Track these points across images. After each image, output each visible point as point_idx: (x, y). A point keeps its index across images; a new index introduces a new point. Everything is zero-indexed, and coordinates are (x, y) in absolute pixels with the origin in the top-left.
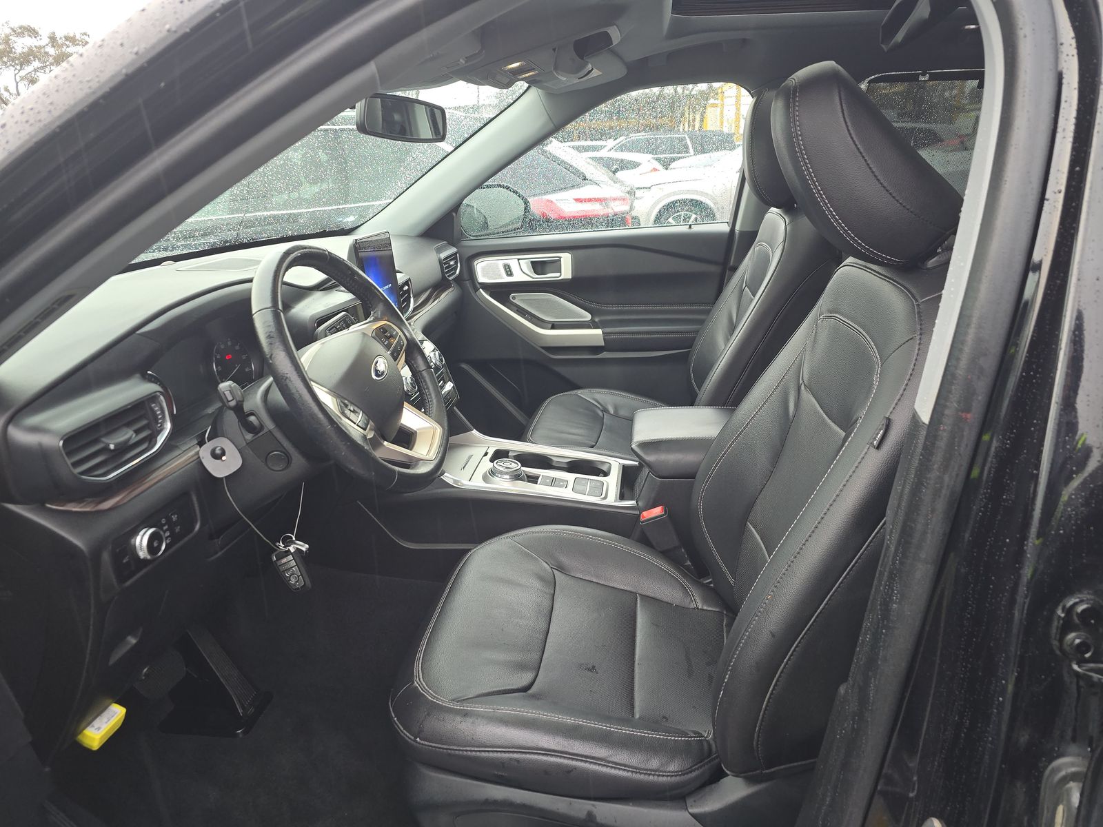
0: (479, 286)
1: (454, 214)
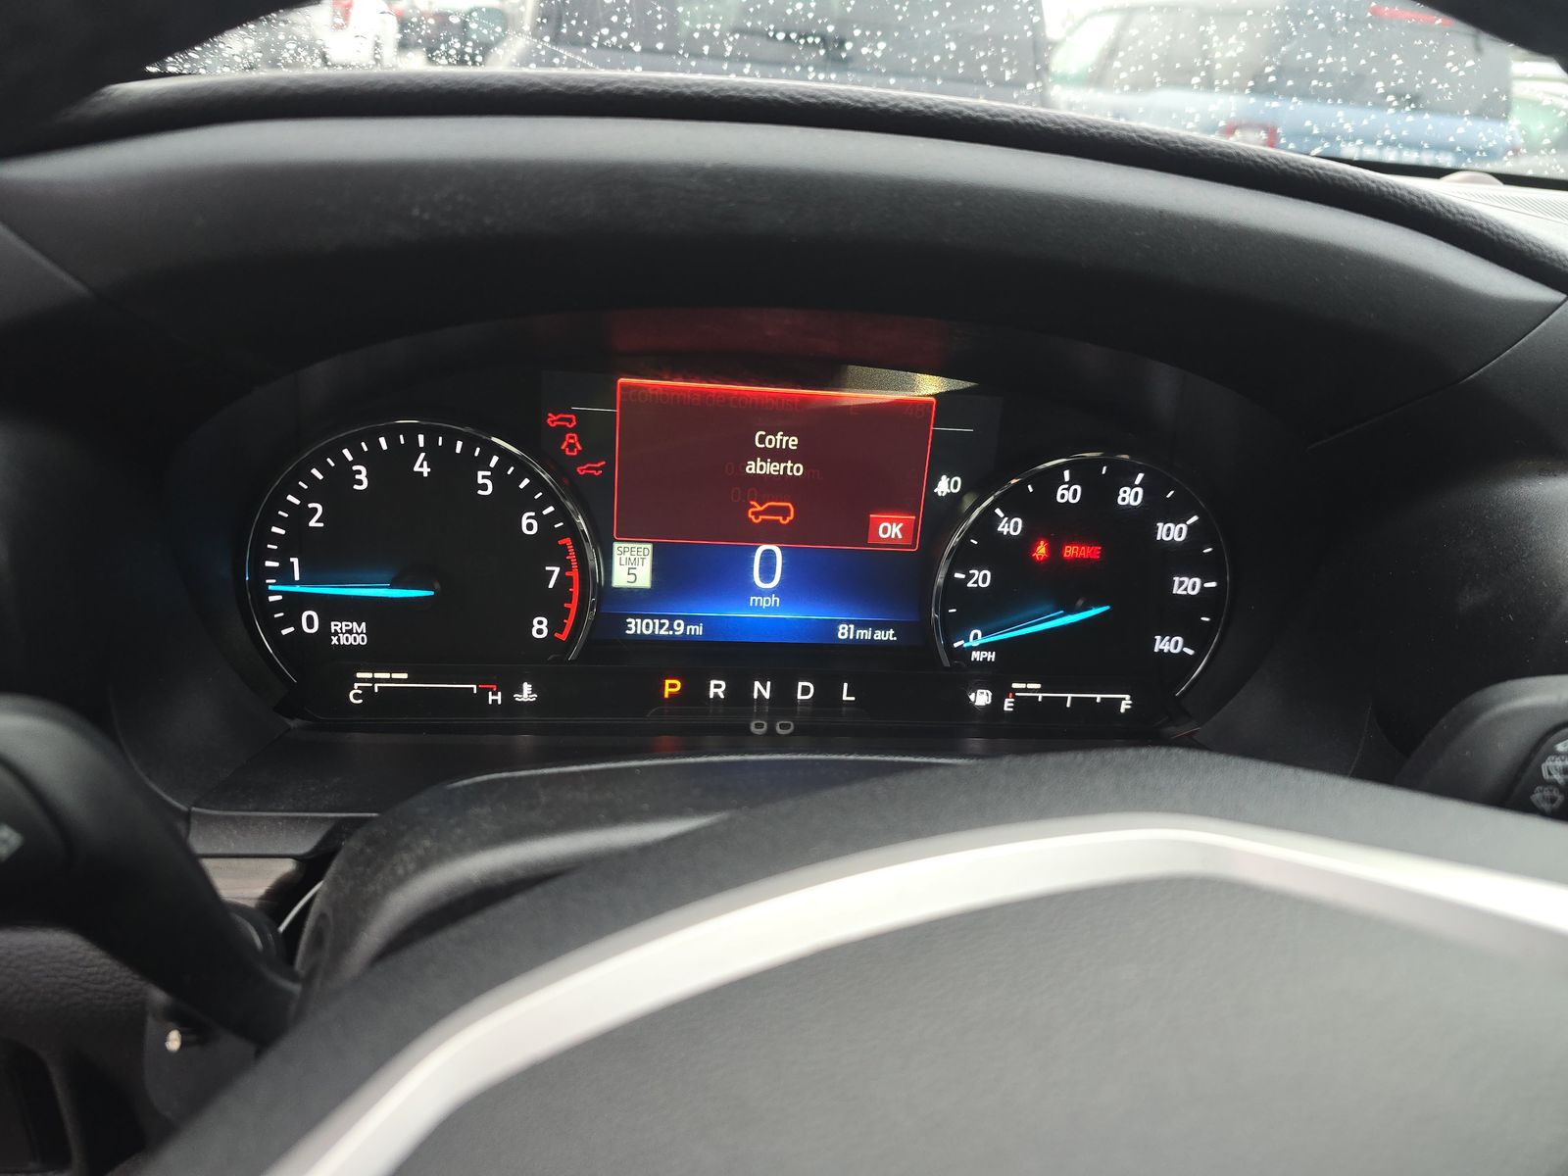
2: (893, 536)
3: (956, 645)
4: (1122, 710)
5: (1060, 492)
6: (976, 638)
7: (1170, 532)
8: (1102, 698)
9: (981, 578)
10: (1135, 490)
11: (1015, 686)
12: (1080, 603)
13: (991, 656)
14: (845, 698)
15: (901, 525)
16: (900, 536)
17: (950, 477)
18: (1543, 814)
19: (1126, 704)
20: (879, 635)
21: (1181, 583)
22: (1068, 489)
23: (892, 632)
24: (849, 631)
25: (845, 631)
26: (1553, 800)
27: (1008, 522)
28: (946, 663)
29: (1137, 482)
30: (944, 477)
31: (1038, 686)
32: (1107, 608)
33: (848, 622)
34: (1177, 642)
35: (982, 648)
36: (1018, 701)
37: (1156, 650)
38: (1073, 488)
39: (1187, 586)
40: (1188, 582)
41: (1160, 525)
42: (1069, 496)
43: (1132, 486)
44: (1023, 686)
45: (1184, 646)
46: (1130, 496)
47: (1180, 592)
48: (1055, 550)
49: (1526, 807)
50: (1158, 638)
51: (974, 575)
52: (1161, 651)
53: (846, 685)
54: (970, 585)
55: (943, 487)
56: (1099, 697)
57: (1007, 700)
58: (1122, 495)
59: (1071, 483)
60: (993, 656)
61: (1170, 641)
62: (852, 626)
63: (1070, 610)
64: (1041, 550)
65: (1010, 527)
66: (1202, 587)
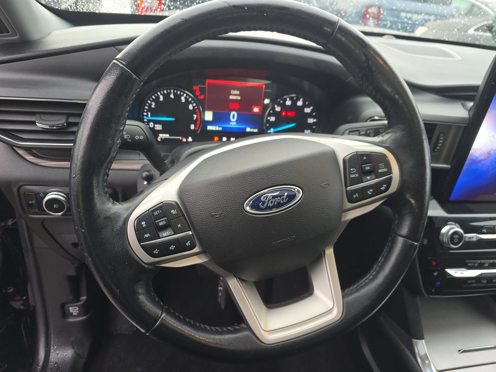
3: (268, 132)
5: (287, 102)
6: (272, 131)
7: (307, 110)
9: (273, 119)
12: (290, 123)
15: (258, 109)
16: (258, 111)
20: (254, 130)
23: (257, 130)
24: (249, 130)
29: (301, 101)
33: (249, 128)
41: (305, 109)
46: (300, 103)
48: (286, 113)
54: (271, 120)
55: (266, 101)
59: (289, 101)
64: (284, 114)
65: (278, 109)
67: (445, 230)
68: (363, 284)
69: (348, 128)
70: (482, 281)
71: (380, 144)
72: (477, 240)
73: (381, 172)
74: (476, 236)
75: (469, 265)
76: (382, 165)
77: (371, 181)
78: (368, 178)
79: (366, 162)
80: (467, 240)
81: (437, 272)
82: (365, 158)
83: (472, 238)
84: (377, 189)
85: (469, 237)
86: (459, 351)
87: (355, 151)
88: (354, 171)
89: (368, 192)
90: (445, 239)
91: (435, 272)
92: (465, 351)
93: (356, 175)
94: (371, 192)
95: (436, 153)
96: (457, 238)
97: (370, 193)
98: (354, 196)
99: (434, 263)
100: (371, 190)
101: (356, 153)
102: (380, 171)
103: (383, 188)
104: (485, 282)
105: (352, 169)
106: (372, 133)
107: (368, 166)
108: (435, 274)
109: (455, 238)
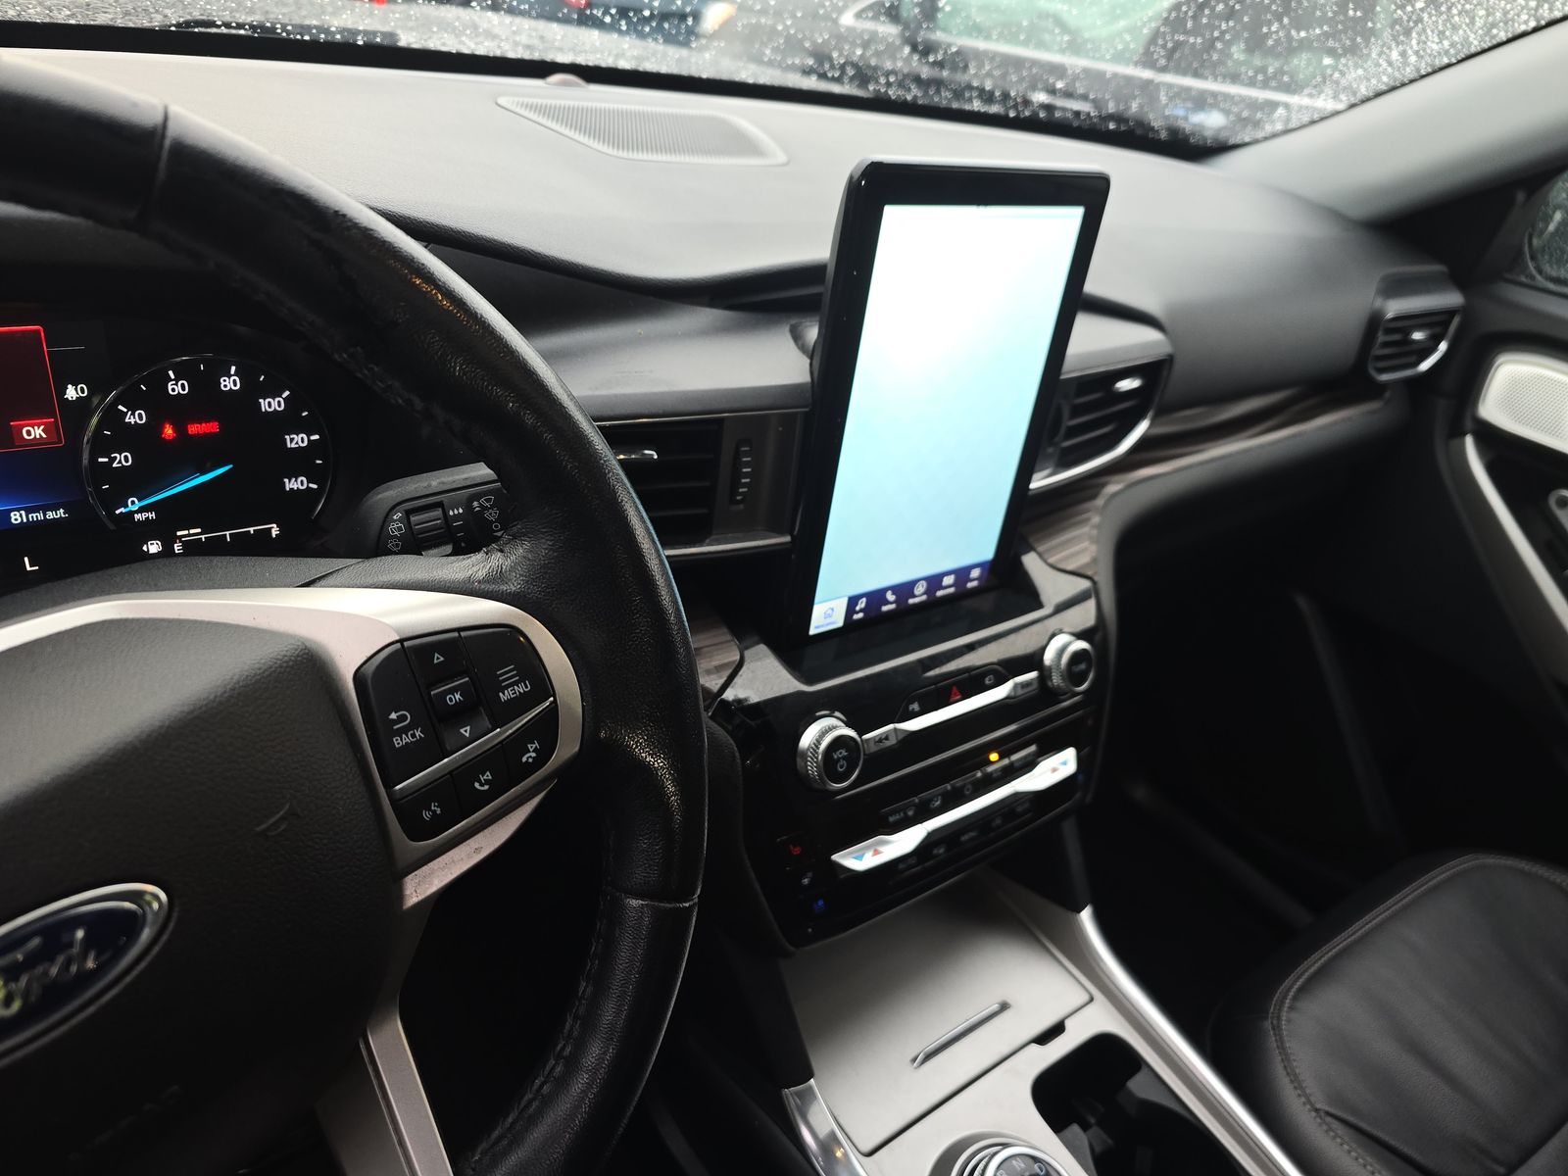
0: (1469, 424)
1: (1520, 196)
2: (38, 437)
3: (118, 512)
4: (274, 536)
5: (170, 388)
6: (133, 504)
7: (272, 405)
8: (254, 531)
9: (122, 459)
10: (232, 378)
11: (179, 533)
12: (208, 465)
13: (152, 515)
14: (29, 568)
15: (42, 427)
16: (44, 436)
17: (75, 385)
18: (396, 554)
19: (275, 531)
20: (50, 515)
21: (292, 440)
22: (176, 384)
23: (62, 511)
24: (21, 516)
25: (18, 517)
26: (397, 545)
27: (133, 414)
28: (112, 527)
29: (232, 372)
30: (70, 386)
31: (199, 530)
32: (231, 466)
33: (18, 510)
34: (302, 481)
35: (141, 510)
36: (185, 545)
37: (288, 489)
38: (180, 383)
39: (297, 441)
40: (297, 438)
41: (261, 401)
42: (178, 389)
43: (229, 376)
44: (186, 532)
45: (308, 482)
46: (230, 383)
47: (293, 445)
48: (180, 429)
49: (389, 553)
50: (286, 480)
51: (116, 457)
52: (291, 489)
53: (26, 559)
54: (115, 465)
55: (71, 393)
56: (252, 530)
57: (176, 545)
58: (223, 384)
59: (177, 380)
60: (154, 515)
61: (296, 481)
62: (23, 512)
63: (203, 473)
64: (169, 431)
65: (136, 418)
66: (309, 440)
67: (807, 740)
68: (535, 1105)
69: (400, 499)
70: (935, 852)
71: (492, 587)
72: (899, 742)
73: (510, 701)
74: (895, 729)
75: (891, 819)
76: (507, 672)
77: (475, 741)
78: (466, 731)
79: (444, 674)
80: (873, 748)
81: (810, 874)
82: (438, 659)
83: (887, 738)
84: (506, 766)
85: (877, 739)
86: (914, 1060)
87: (397, 638)
88: (402, 718)
89: (477, 785)
90: (812, 769)
91: (804, 876)
92: (929, 1056)
93: (413, 736)
94: (487, 782)
95: (741, 506)
96: (844, 758)
97: (486, 787)
98: (426, 815)
99: (797, 851)
100: (488, 776)
101: (398, 645)
102: (504, 696)
103: (528, 755)
104: (941, 851)
105: (393, 716)
106: (492, 507)
107: (452, 691)
108: (806, 881)
109: (839, 759)
